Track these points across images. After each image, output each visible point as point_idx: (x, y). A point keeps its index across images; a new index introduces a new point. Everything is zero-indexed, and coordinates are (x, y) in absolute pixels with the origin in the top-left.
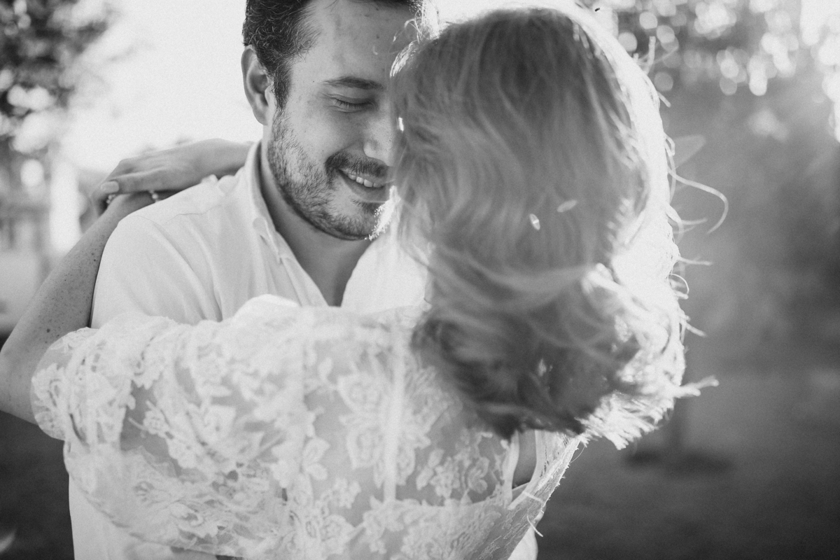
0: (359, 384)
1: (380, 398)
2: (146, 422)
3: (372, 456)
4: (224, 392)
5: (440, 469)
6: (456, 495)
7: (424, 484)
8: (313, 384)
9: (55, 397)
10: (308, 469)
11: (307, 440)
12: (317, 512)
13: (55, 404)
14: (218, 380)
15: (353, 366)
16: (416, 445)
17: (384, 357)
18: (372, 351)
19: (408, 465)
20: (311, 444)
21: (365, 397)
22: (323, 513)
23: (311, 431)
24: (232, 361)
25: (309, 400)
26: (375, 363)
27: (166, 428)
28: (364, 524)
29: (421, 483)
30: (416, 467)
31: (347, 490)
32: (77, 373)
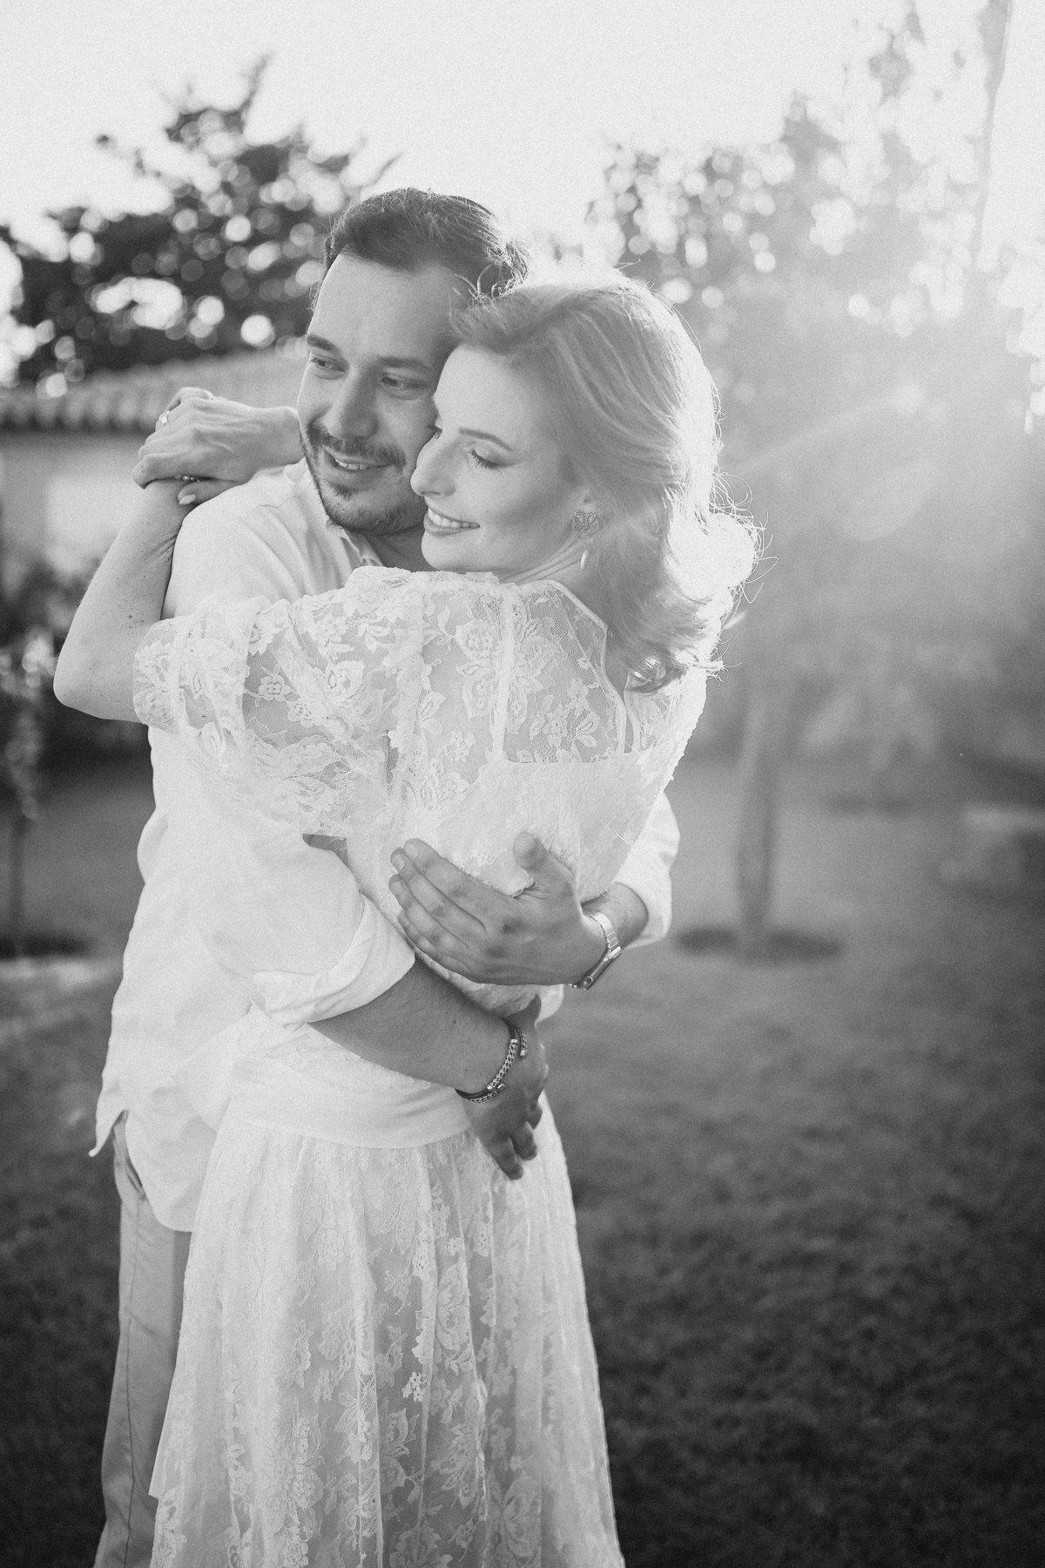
0: (476, 631)
1: (495, 643)
2: (261, 689)
3: (486, 703)
4: (346, 648)
5: (550, 715)
6: (565, 744)
7: (537, 733)
8: (433, 633)
9: (162, 671)
10: (424, 725)
11: (424, 693)
12: (433, 771)
13: (162, 678)
14: (339, 639)
15: (470, 614)
16: (528, 690)
17: (495, 606)
18: (485, 601)
19: (521, 712)
20: (428, 698)
21: (480, 644)
22: (439, 772)
23: (427, 686)
24: (357, 615)
25: (426, 652)
26: (488, 610)
27: (287, 690)
28: (478, 780)
29: (533, 733)
30: (528, 715)
31: (462, 743)
32: (186, 646)
